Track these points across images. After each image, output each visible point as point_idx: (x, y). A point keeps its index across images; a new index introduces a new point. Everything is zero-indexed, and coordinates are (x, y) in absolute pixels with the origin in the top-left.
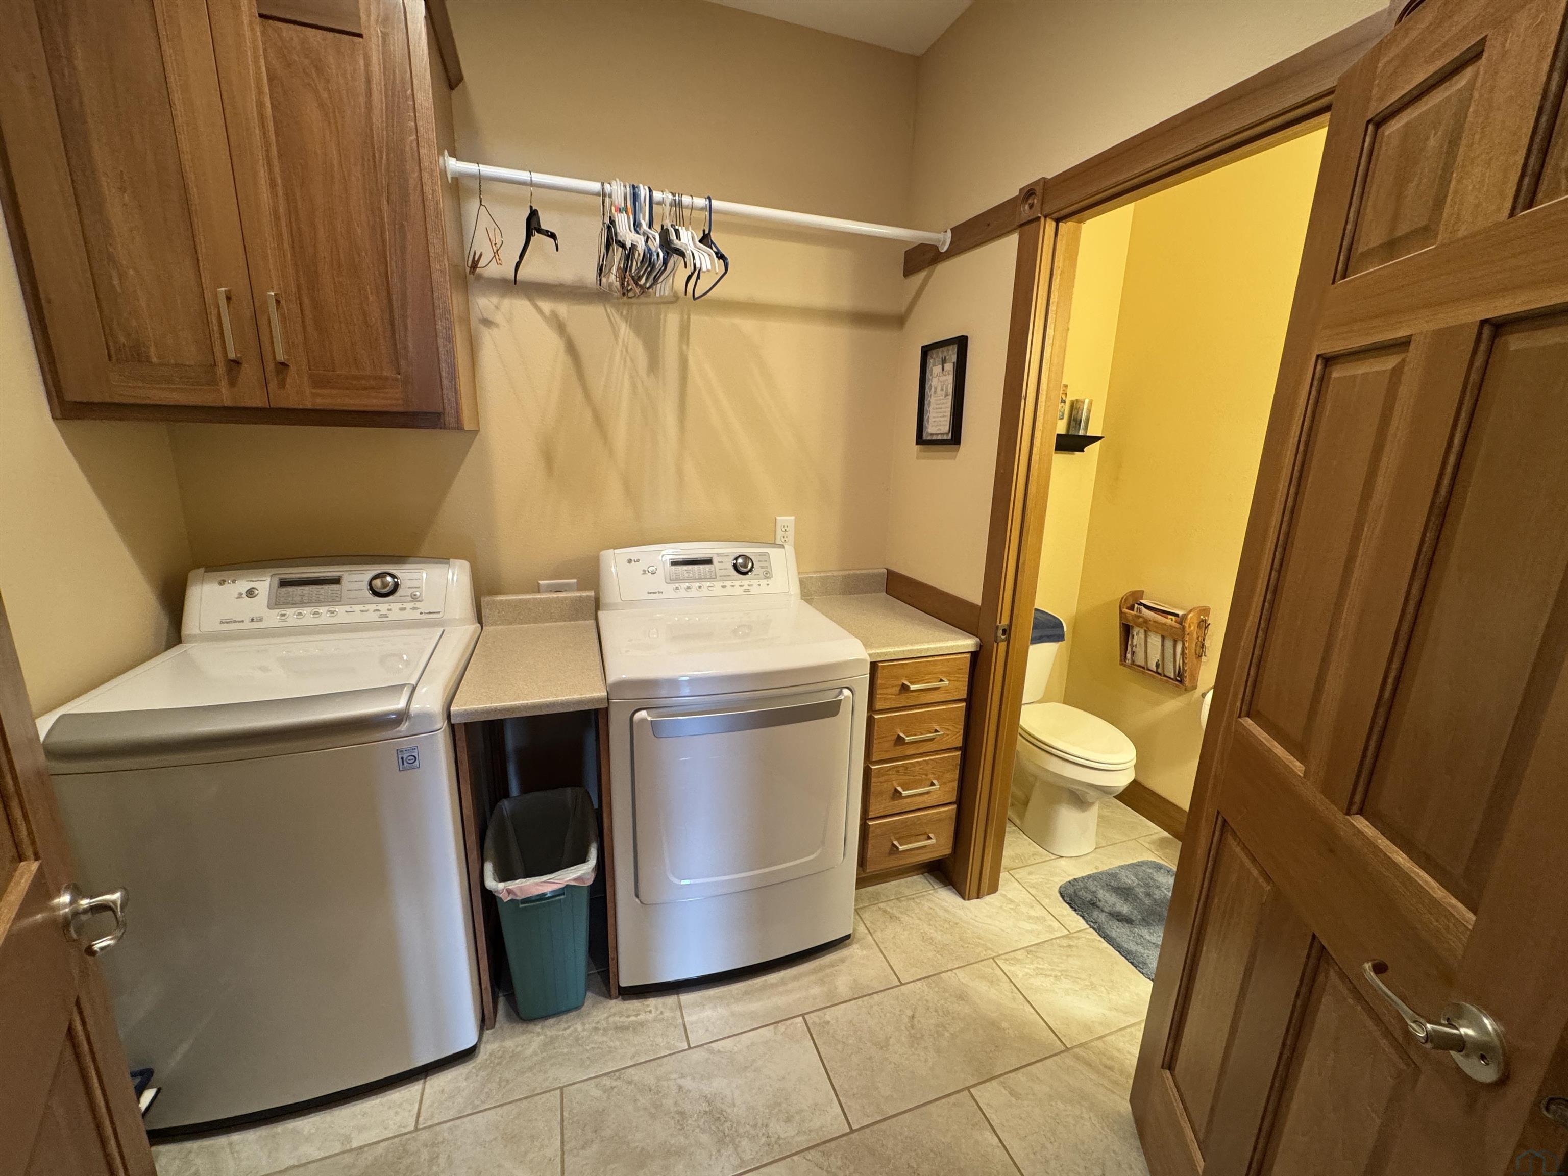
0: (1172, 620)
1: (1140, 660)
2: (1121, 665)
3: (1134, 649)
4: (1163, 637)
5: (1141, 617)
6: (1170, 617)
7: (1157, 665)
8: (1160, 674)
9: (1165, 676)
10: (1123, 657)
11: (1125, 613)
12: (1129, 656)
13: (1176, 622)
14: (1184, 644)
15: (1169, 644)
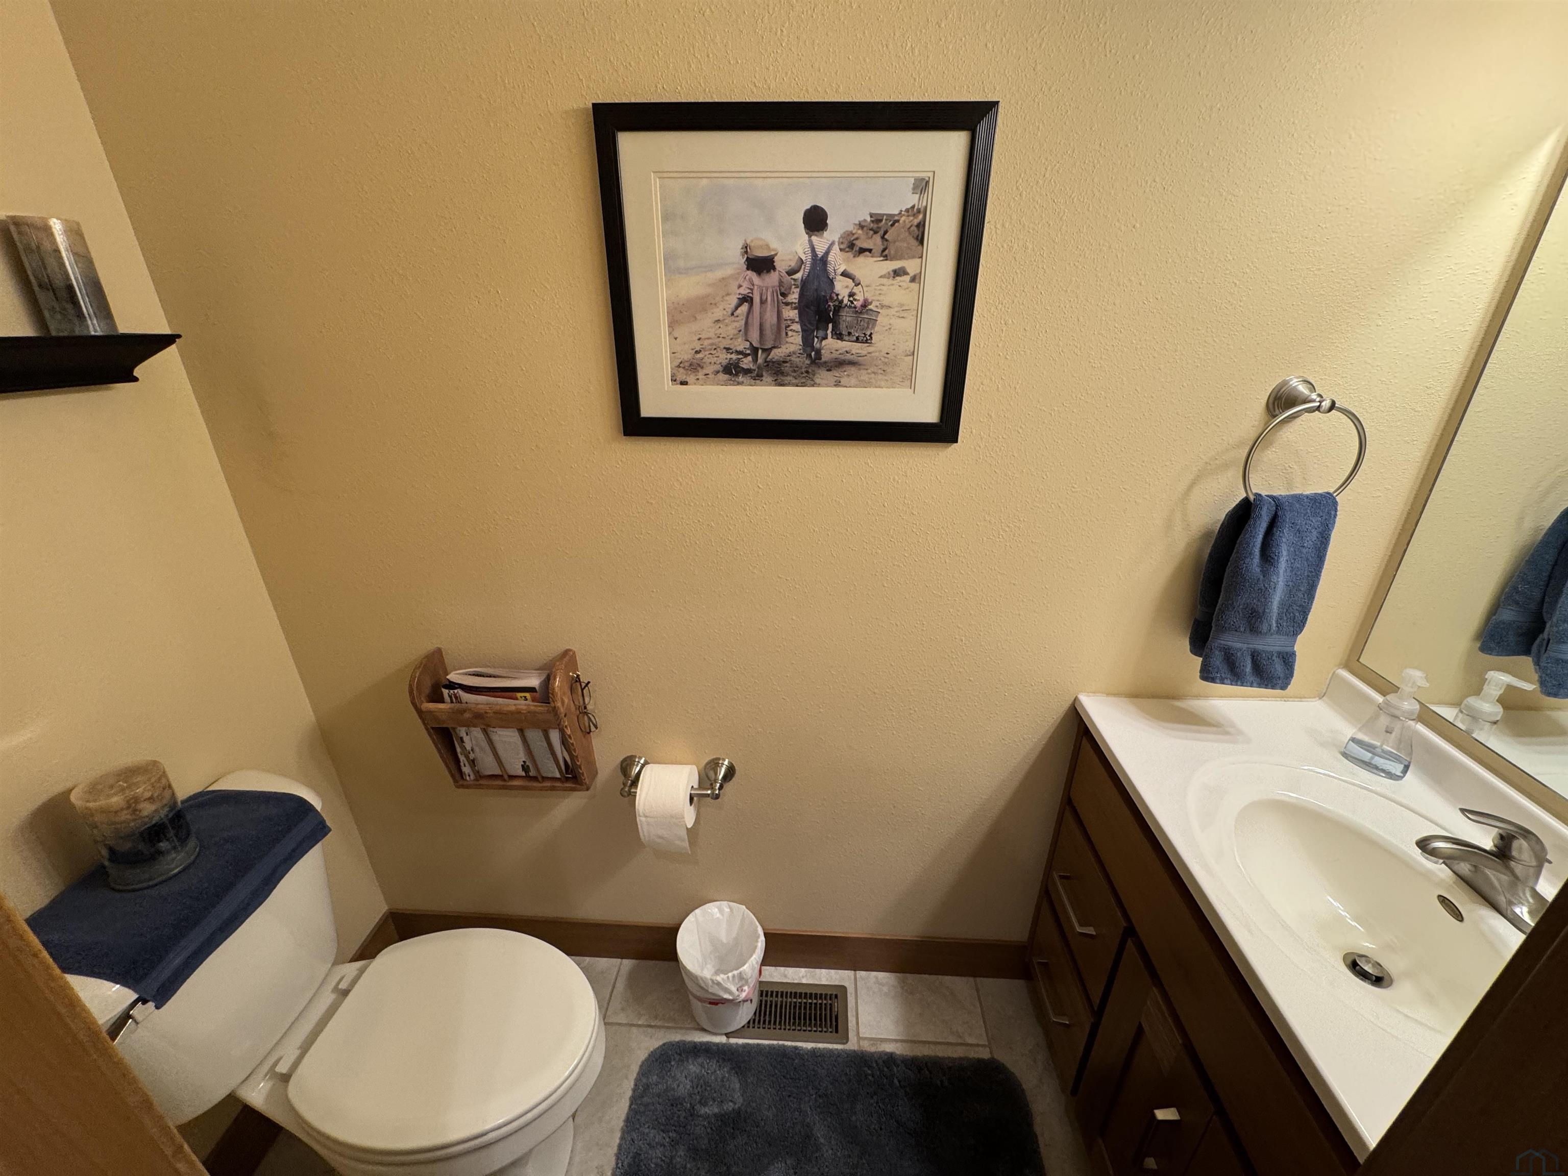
0: (526, 699)
1: (489, 765)
2: (458, 787)
3: (472, 756)
4: (521, 731)
5: (465, 711)
6: (519, 695)
7: (525, 768)
8: (535, 779)
9: (545, 779)
10: (458, 776)
11: (430, 712)
12: (466, 770)
13: (534, 700)
14: (562, 732)
15: (534, 736)
